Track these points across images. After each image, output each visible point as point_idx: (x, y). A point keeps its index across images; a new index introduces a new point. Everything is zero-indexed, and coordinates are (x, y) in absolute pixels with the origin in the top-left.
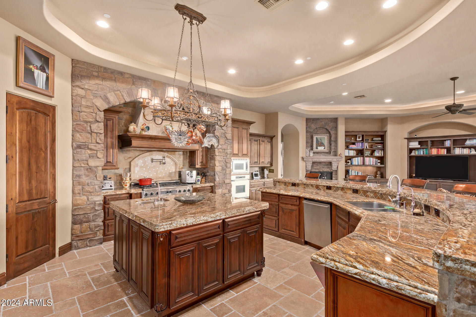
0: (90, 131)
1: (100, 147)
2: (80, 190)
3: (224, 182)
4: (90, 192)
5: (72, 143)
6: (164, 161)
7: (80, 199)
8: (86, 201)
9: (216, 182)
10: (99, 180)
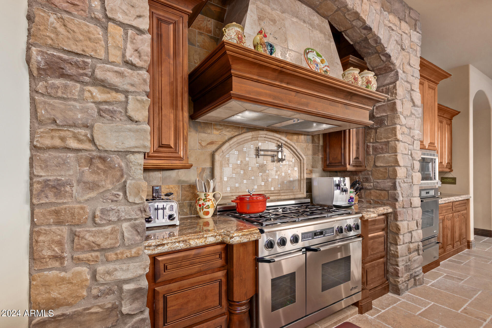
0: (100, 15)
1: (136, 80)
2: (60, 243)
3: (411, 204)
4: (103, 250)
5: (28, 49)
6: (280, 154)
7: (63, 280)
8: (88, 283)
9: (397, 203)
10: (135, 204)
